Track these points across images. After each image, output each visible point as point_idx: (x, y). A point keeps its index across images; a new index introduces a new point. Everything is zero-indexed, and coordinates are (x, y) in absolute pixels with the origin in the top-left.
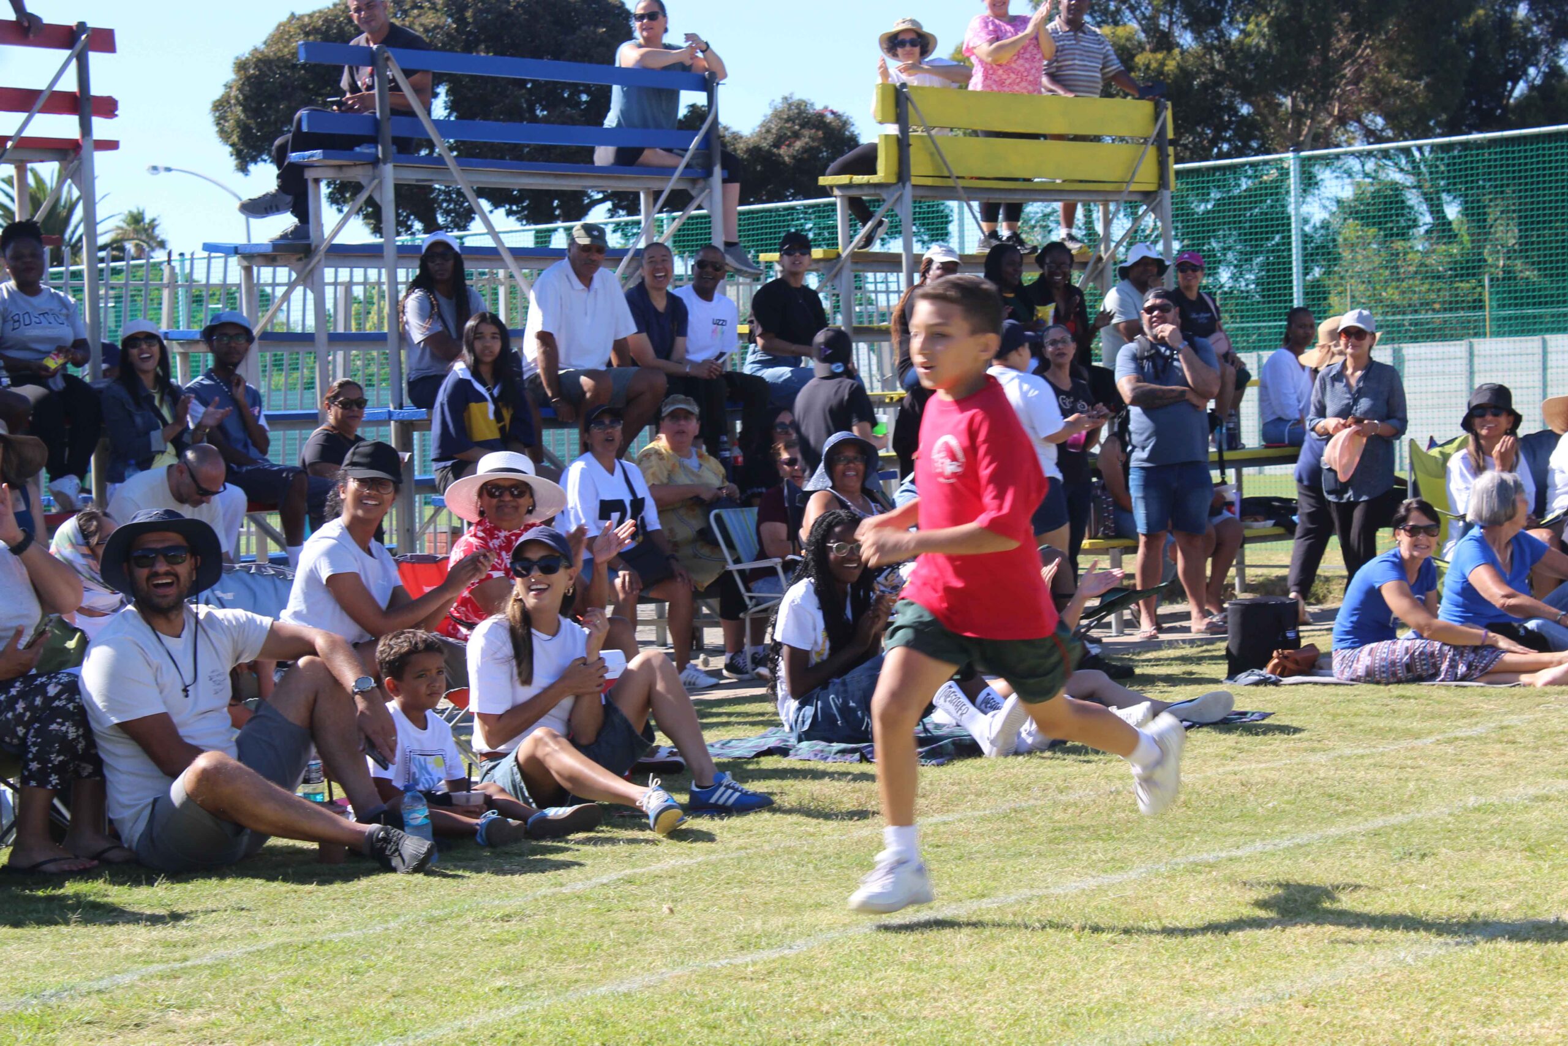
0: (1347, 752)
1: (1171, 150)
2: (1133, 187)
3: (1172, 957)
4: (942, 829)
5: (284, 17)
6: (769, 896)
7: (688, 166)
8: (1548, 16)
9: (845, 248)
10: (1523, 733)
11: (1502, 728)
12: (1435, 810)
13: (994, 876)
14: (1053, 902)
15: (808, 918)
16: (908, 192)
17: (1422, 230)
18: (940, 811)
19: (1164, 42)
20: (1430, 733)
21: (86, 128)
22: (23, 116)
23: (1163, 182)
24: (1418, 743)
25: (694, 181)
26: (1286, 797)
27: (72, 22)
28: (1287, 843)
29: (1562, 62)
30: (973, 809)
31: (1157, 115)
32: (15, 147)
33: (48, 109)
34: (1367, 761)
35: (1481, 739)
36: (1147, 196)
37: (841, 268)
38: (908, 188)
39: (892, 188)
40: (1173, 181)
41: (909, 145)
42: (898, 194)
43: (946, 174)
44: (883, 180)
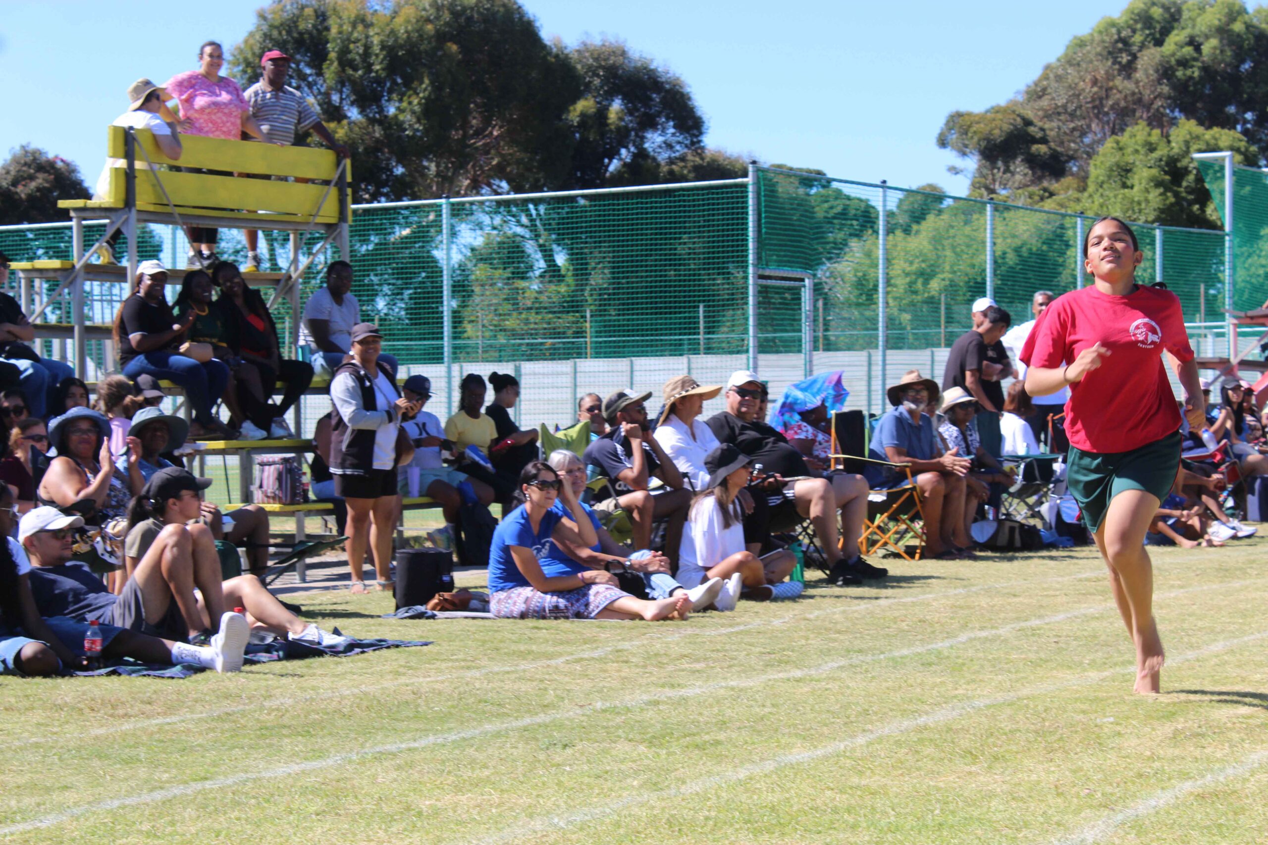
0: (496, 669)
1: (349, 193)
2: (319, 220)
3: (368, 825)
4: (167, 727)
6: (22, 780)
8: (638, 110)
9: (80, 259)
10: (634, 655)
11: (617, 651)
12: (569, 713)
13: (214, 764)
14: (265, 782)
15: (56, 797)
16: (134, 215)
17: (537, 273)
18: (165, 714)
19: (335, 113)
20: (561, 655)
23: (342, 216)
24: (553, 662)
26: (450, 703)
28: (454, 737)
29: (646, 145)
30: (192, 713)
31: (338, 164)
34: (513, 676)
35: (600, 660)
36: (329, 227)
37: (76, 277)
38: (134, 212)
39: (120, 213)
40: (350, 218)
41: (135, 177)
42: (125, 217)
43: (165, 202)
44: (112, 206)
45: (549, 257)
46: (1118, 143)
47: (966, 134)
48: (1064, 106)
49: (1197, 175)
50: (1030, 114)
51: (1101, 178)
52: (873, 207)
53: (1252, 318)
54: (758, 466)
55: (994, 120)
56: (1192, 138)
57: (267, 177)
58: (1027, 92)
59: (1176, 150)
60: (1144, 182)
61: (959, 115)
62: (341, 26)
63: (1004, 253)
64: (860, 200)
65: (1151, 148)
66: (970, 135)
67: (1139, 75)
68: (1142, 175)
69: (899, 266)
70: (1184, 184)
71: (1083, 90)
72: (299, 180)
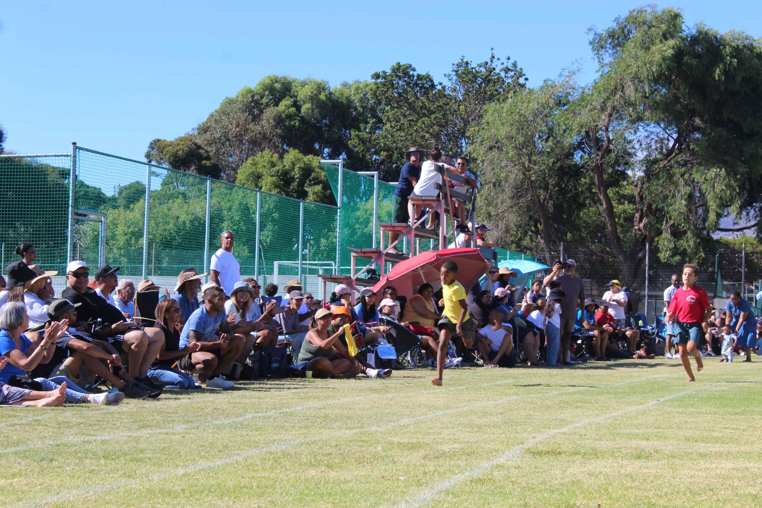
10: (49, 422)
11: (36, 421)
35: (28, 424)
46: (254, 160)
47: (162, 152)
48: (220, 139)
49: (298, 182)
50: (199, 141)
51: (243, 181)
52: (103, 194)
53: (364, 253)
54: (99, 319)
55: (179, 145)
56: (296, 160)
58: (198, 129)
59: (287, 167)
60: (268, 185)
61: (159, 140)
63: (184, 223)
64: (95, 188)
65: (273, 165)
66: (164, 152)
67: (264, 123)
68: (267, 181)
69: (121, 229)
70: (291, 187)
71: (231, 130)
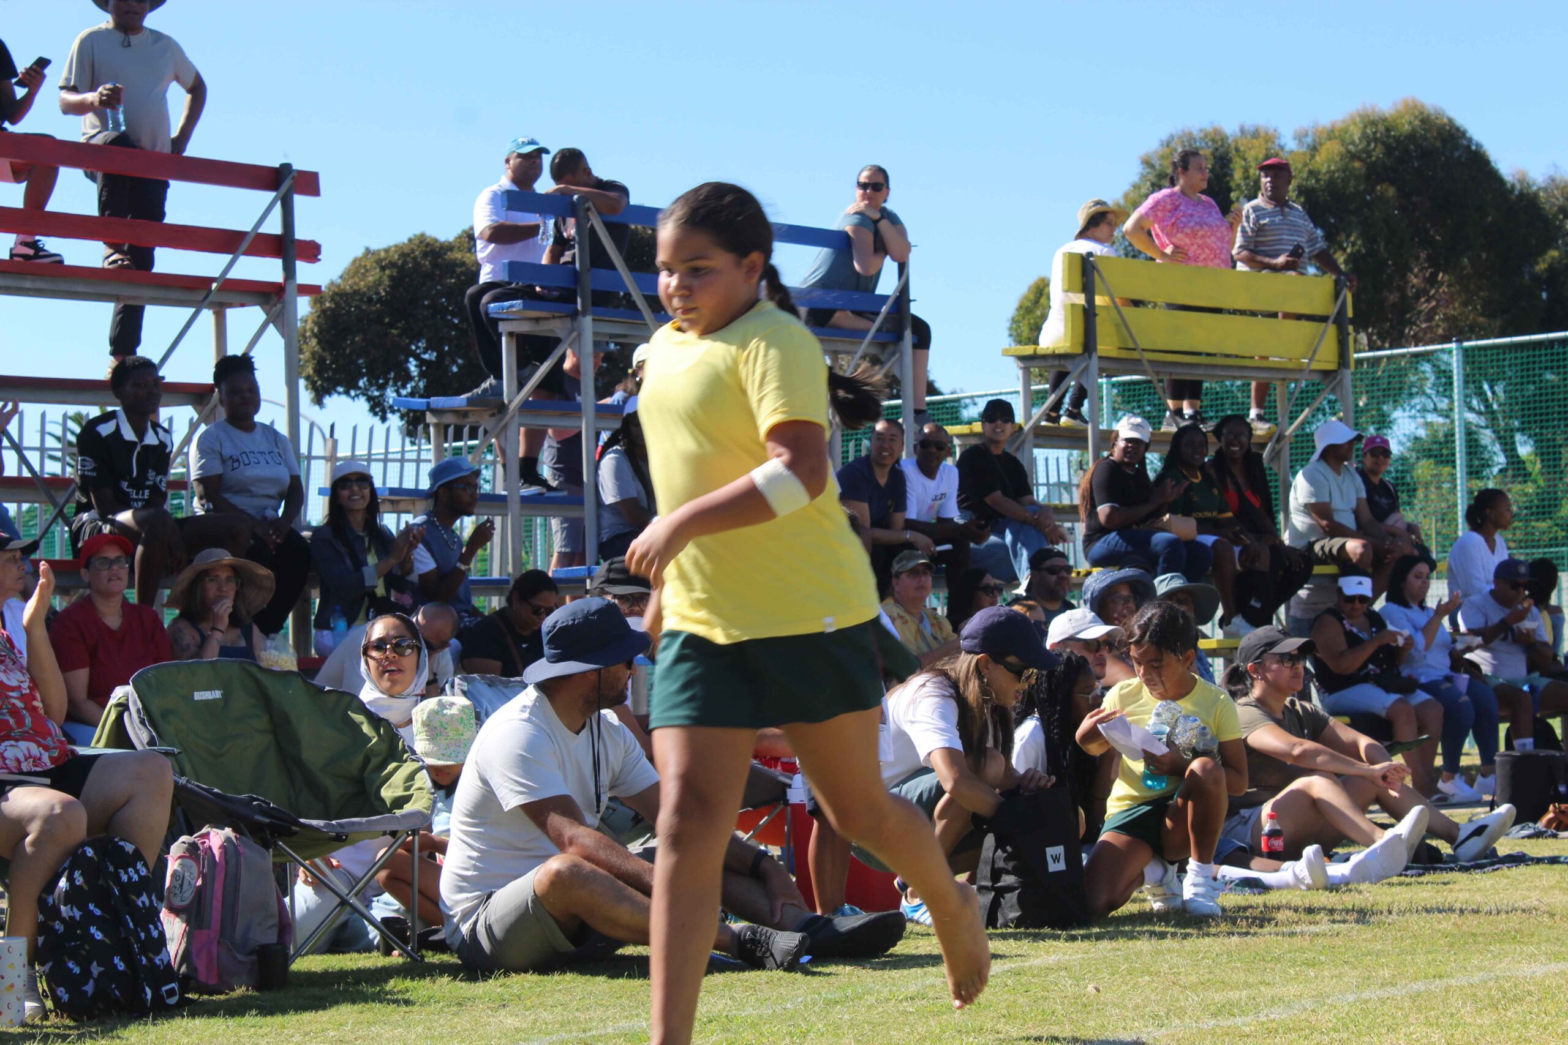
1: (1351, 329)
2: (1315, 366)
5: (359, 252)
7: (879, 330)
16: (1095, 363)
17: (1495, 470)
21: (289, 271)
22: (228, 257)
23: (1344, 365)
25: (883, 346)
27: (276, 164)
31: (1337, 294)
32: (220, 289)
33: (252, 252)
36: (1326, 374)
37: (1023, 441)
38: (1095, 359)
39: (1078, 359)
40: (1352, 364)
41: (1095, 315)
42: (1083, 365)
43: (1132, 346)
44: (1069, 351)
45: (1509, 449)
57: (1253, 314)
62: (1246, 170)
72: (1287, 316)
